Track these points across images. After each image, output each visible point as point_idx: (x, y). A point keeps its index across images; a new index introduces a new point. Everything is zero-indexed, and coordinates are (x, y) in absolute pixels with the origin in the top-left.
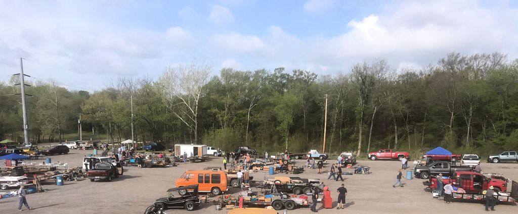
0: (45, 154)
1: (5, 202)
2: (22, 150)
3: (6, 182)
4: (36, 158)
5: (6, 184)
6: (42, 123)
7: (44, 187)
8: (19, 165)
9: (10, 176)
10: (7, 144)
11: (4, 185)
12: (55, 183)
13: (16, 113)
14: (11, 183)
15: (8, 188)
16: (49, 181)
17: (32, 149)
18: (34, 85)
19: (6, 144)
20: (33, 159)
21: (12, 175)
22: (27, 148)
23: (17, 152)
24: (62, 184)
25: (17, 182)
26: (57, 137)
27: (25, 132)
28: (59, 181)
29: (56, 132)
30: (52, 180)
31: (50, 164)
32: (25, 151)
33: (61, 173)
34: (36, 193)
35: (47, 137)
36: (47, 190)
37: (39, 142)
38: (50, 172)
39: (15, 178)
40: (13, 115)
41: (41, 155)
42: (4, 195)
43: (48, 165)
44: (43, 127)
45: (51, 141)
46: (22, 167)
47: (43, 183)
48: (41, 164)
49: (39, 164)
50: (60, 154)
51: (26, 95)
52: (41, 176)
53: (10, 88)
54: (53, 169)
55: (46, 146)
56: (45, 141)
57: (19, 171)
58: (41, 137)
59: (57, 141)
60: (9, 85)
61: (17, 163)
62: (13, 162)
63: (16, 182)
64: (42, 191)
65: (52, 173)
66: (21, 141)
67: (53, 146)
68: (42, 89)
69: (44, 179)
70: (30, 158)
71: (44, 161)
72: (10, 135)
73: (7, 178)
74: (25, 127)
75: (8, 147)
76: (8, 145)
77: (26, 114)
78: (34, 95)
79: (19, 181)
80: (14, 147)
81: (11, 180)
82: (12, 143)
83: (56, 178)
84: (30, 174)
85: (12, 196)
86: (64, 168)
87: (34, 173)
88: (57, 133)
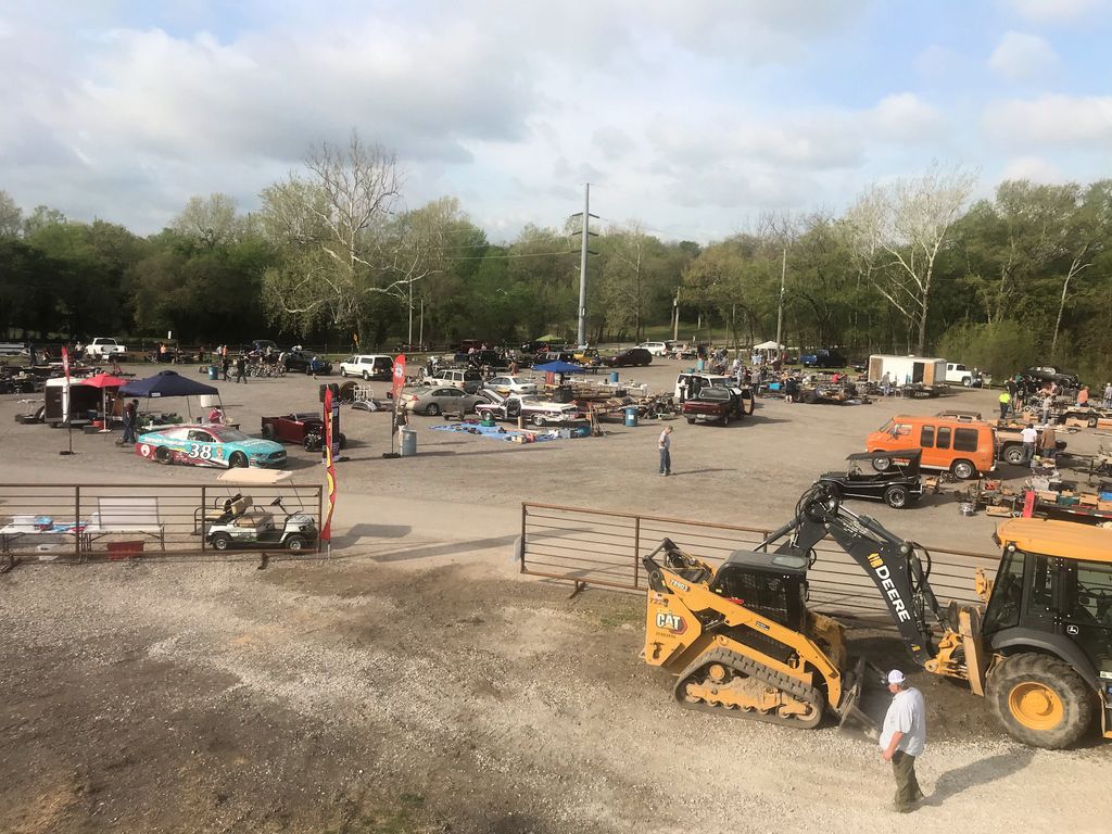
0: (610, 364)
1: (539, 449)
2: (572, 356)
3: (542, 412)
4: (594, 371)
5: (543, 416)
6: (609, 305)
7: (604, 427)
8: (566, 383)
9: (551, 401)
10: (550, 342)
11: (539, 417)
12: (623, 421)
13: (569, 286)
14: (552, 414)
15: (546, 424)
16: (613, 416)
17: (588, 354)
18: (603, 232)
19: (547, 342)
20: (588, 373)
21: (553, 400)
22: (581, 352)
23: (564, 358)
24: (635, 423)
25: (560, 413)
26: (632, 332)
27: (580, 321)
28: (631, 417)
29: (631, 323)
30: (618, 415)
31: (616, 384)
32: (577, 356)
33: (635, 403)
34: (590, 438)
35: (615, 333)
36: (608, 433)
37: (601, 341)
38: (616, 399)
39: (558, 407)
40: (563, 289)
41: (602, 365)
42: (538, 436)
43: (613, 385)
44: (610, 313)
45: (621, 339)
46: (570, 387)
47: (602, 419)
48: (601, 383)
49: (598, 383)
50: (636, 366)
51: (588, 252)
52: (599, 405)
53: (564, 240)
54: (621, 394)
55: (611, 350)
56: (611, 340)
57: (565, 394)
58: (605, 333)
59: (631, 340)
60: (562, 235)
61: (563, 379)
62: (557, 377)
63: (558, 414)
64: (600, 434)
65: (619, 401)
66: (572, 338)
67: (623, 348)
68: (616, 240)
69: (604, 411)
70: (583, 371)
71: (606, 377)
72: (556, 326)
73: (546, 406)
74: (581, 312)
75: (550, 350)
76: (552, 345)
77: (586, 289)
78: (603, 251)
79: (564, 412)
80: (560, 349)
81: (551, 409)
82: (557, 342)
83: (624, 411)
84: (583, 400)
85: (550, 438)
86: (641, 394)
87: (588, 399)
88: (633, 324)
